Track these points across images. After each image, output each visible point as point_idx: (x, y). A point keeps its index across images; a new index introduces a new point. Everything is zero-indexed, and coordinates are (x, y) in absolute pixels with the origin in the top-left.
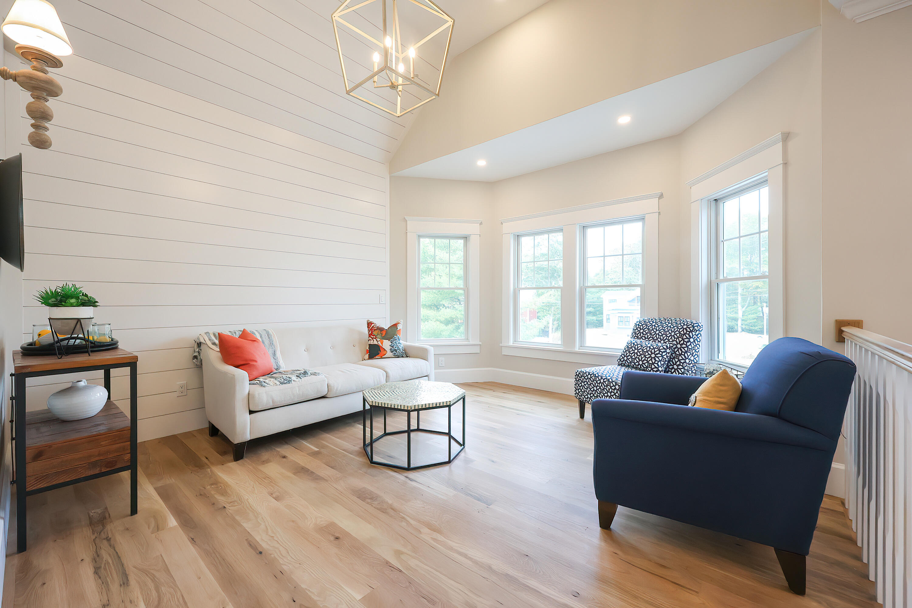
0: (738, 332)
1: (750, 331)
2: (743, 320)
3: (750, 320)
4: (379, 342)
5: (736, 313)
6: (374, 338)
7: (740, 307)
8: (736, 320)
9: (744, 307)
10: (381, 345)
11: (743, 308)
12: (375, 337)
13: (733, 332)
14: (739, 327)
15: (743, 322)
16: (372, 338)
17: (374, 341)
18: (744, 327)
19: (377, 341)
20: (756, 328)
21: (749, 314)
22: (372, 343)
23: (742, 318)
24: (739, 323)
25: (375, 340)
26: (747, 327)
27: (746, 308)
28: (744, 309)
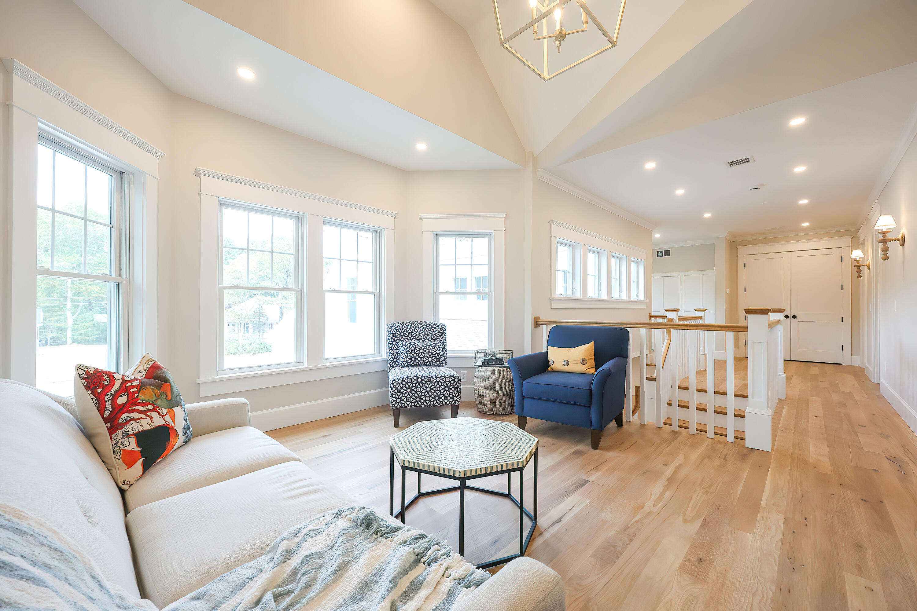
0: (66, 344)
1: (82, 342)
2: (73, 330)
3: (84, 329)
4: (167, 418)
5: (65, 321)
6: (152, 410)
7: (69, 314)
8: (65, 330)
9: (75, 314)
10: (171, 423)
11: (73, 315)
12: (150, 407)
13: (60, 344)
14: (68, 339)
15: (74, 332)
16: (145, 413)
17: (151, 418)
18: (75, 337)
19: (163, 416)
20: (91, 338)
21: (82, 323)
22: (147, 427)
23: (73, 327)
24: (69, 333)
25: (154, 414)
26: (80, 338)
27: (78, 316)
28: (75, 316)
